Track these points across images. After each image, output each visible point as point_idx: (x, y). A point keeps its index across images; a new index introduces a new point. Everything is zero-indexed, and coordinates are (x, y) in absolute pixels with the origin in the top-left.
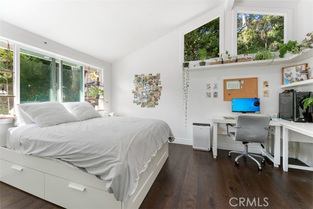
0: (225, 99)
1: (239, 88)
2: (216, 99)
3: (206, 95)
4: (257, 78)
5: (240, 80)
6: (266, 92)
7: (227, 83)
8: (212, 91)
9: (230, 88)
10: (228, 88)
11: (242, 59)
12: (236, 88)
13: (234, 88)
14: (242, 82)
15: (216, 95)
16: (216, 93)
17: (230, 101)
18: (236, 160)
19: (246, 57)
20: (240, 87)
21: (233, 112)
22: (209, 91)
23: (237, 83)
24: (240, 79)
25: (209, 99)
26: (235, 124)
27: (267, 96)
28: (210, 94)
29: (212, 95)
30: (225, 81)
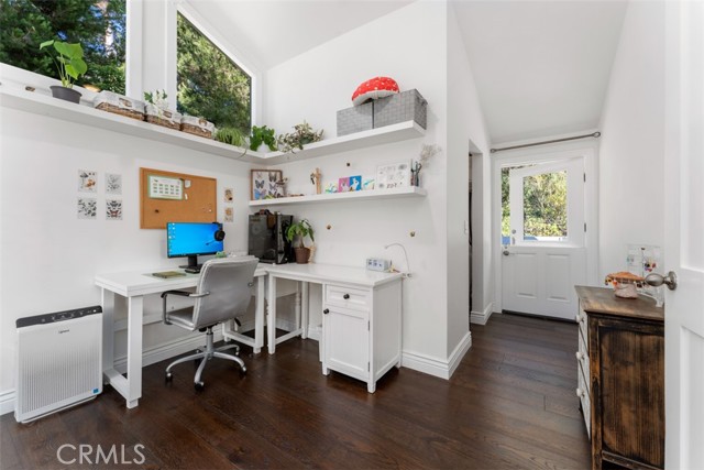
0: (143, 226)
1: (180, 197)
2: (114, 222)
3: (76, 207)
4: (214, 180)
5: (183, 178)
6: (229, 212)
7: (152, 179)
8: (102, 197)
9: (158, 195)
10: (153, 194)
11: (196, 127)
12: (174, 196)
13: (170, 196)
14: (188, 184)
15: (114, 210)
16: (114, 204)
17: (162, 228)
18: (197, 378)
19: (202, 126)
20: (184, 196)
21: (171, 257)
22: (87, 195)
23: (175, 182)
24: (184, 175)
25: (90, 221)
26: (195, 288)
27: (231, 220)
28: (93, 205)
29: (102, 210)
30: (145, 174)
